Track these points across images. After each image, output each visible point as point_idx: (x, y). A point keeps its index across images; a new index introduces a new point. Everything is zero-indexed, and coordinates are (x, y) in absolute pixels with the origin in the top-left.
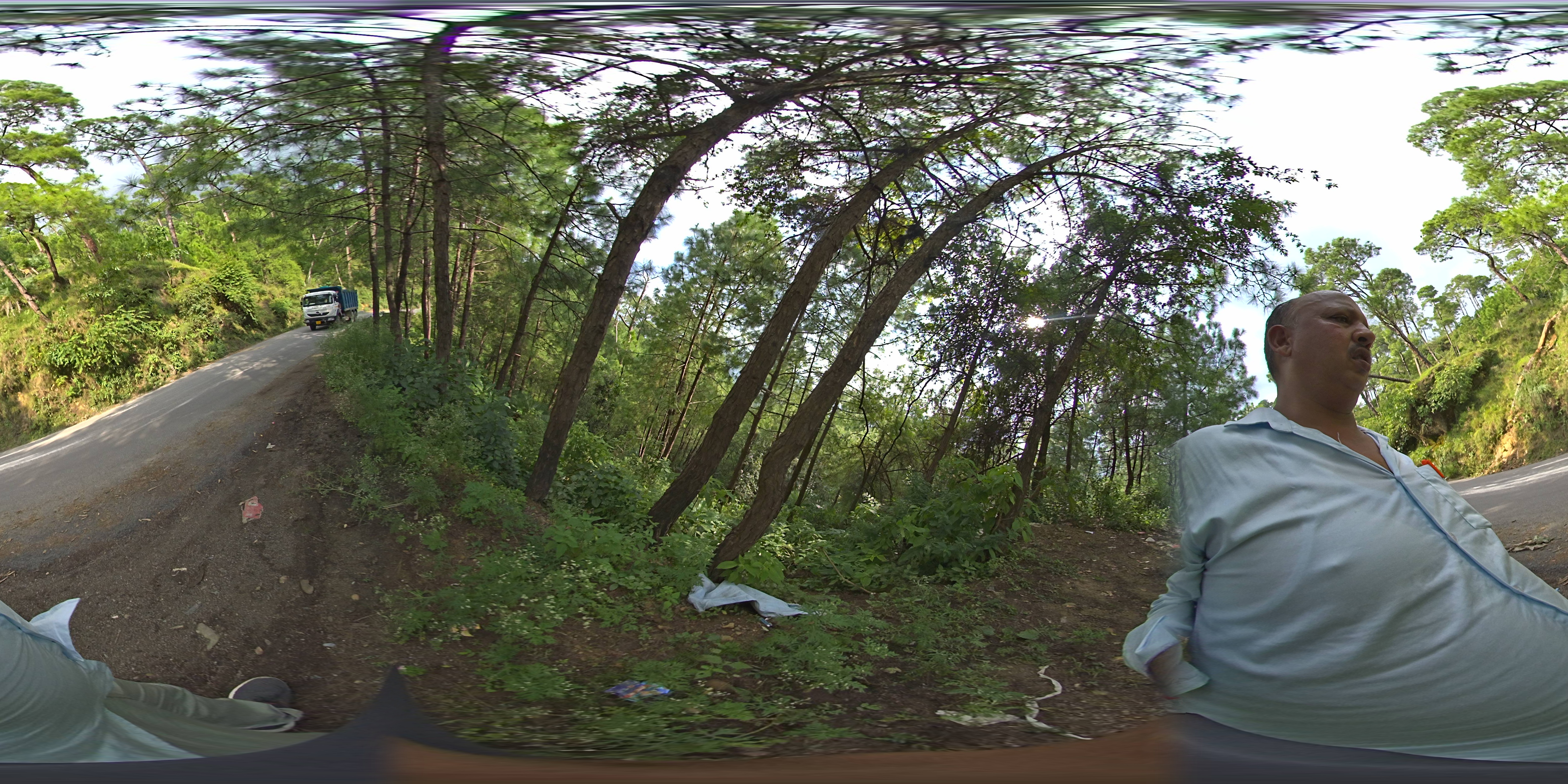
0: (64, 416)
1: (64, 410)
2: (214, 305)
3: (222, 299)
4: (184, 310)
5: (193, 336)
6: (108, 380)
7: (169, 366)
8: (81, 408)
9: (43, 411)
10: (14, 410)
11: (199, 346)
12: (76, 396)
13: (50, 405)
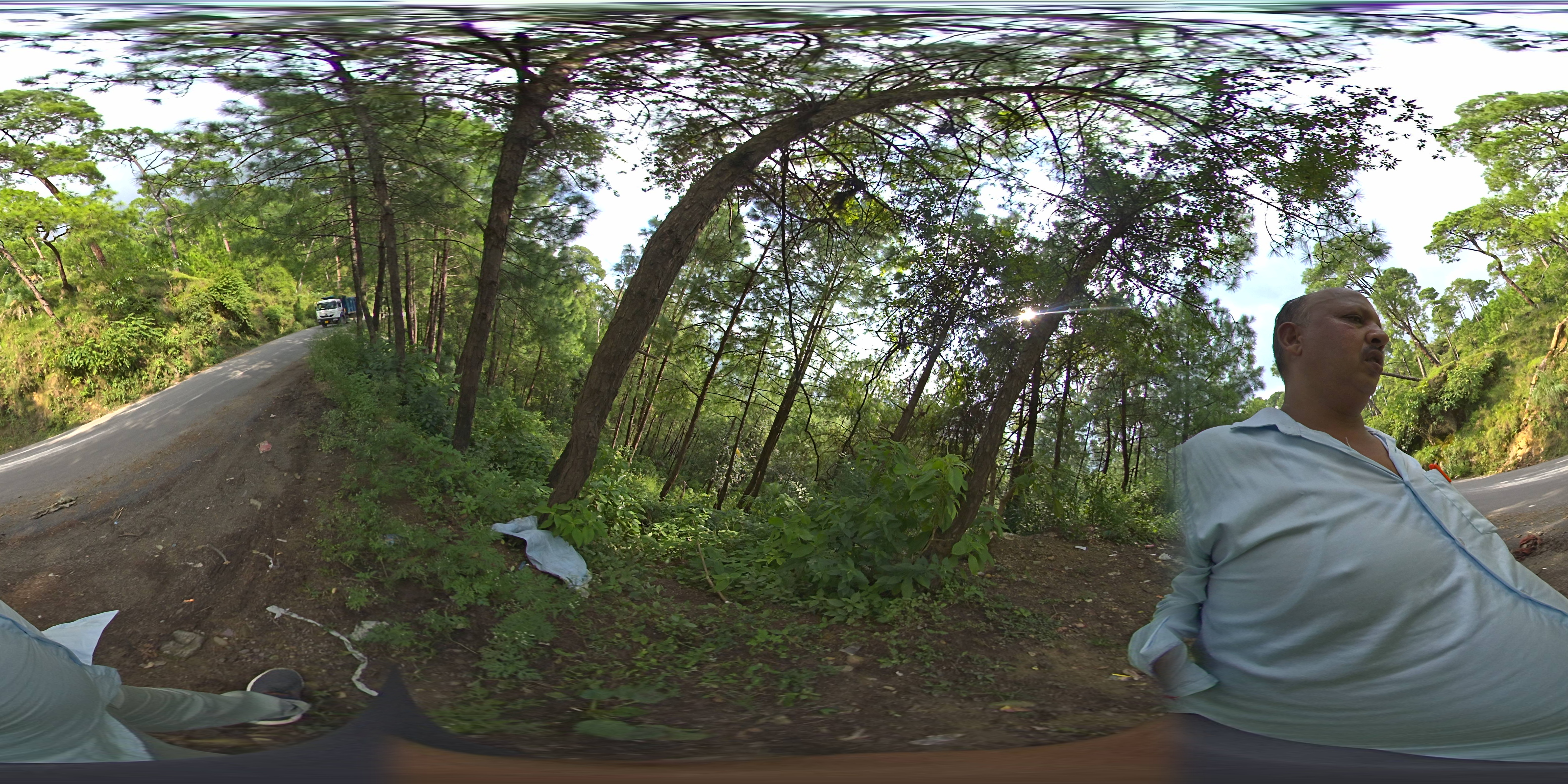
0: (78, 414)
1: (78, 409)
2: (212, 313)
3: (219, 307)
4: (185, 318)
5: (195, 342)
6: (118, 382)
7: (173, 369)
8: (94, 407)
9: (58, 410)
10: (30, 409)
11: (200, 352)
12: (90, 396)
13: (66, 405)
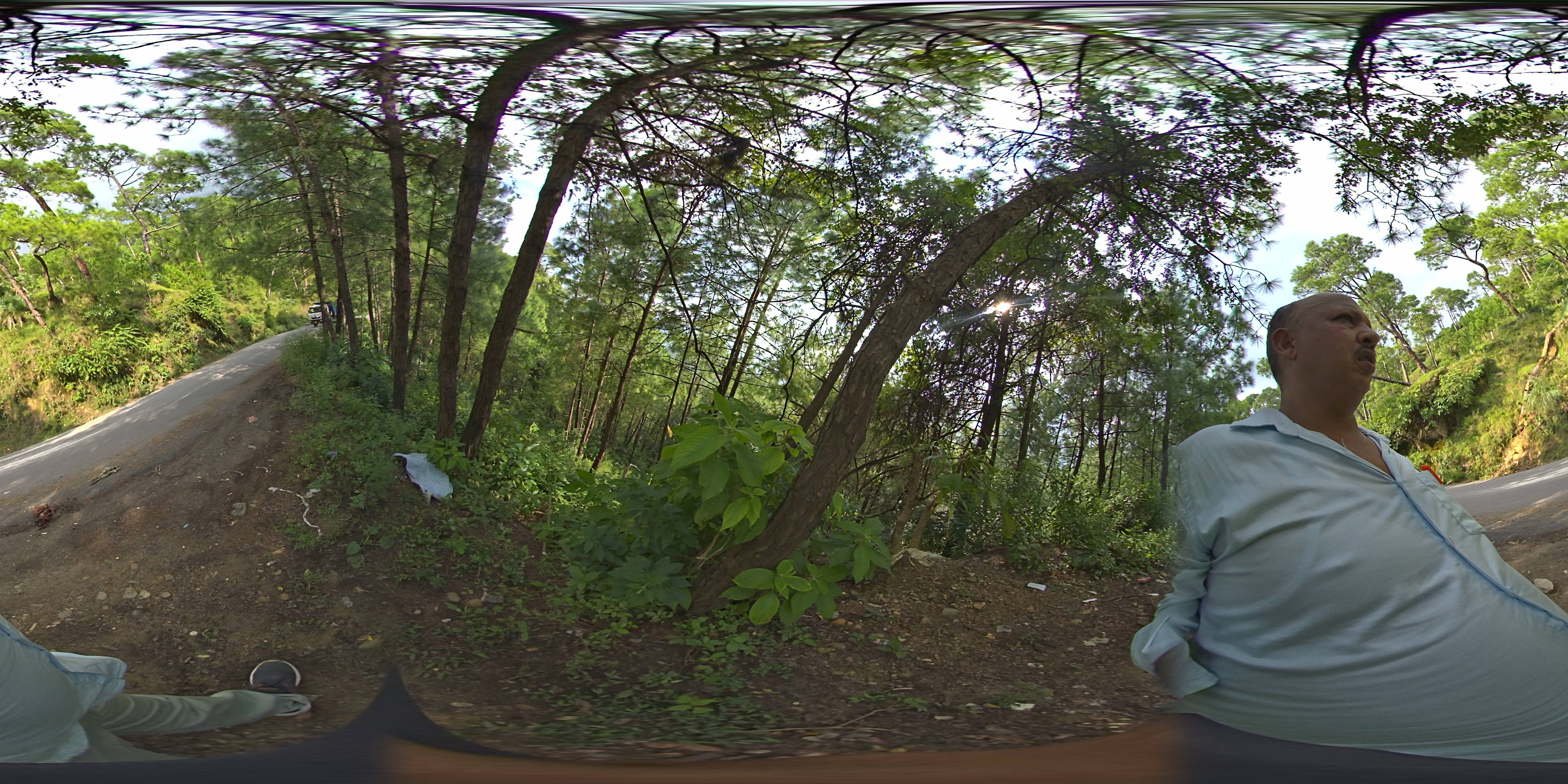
0: (71, 418)
1: (71, 413)
2: (189, 323)
3: (196, 317)
4: (165, 328)
6: (108, 388)
7: (156, 375)
8: (86, 411)
9: (53, 414)
10: (26, 413)
11: (179, 359)
12: (81, 401)
13: (59, 409)
